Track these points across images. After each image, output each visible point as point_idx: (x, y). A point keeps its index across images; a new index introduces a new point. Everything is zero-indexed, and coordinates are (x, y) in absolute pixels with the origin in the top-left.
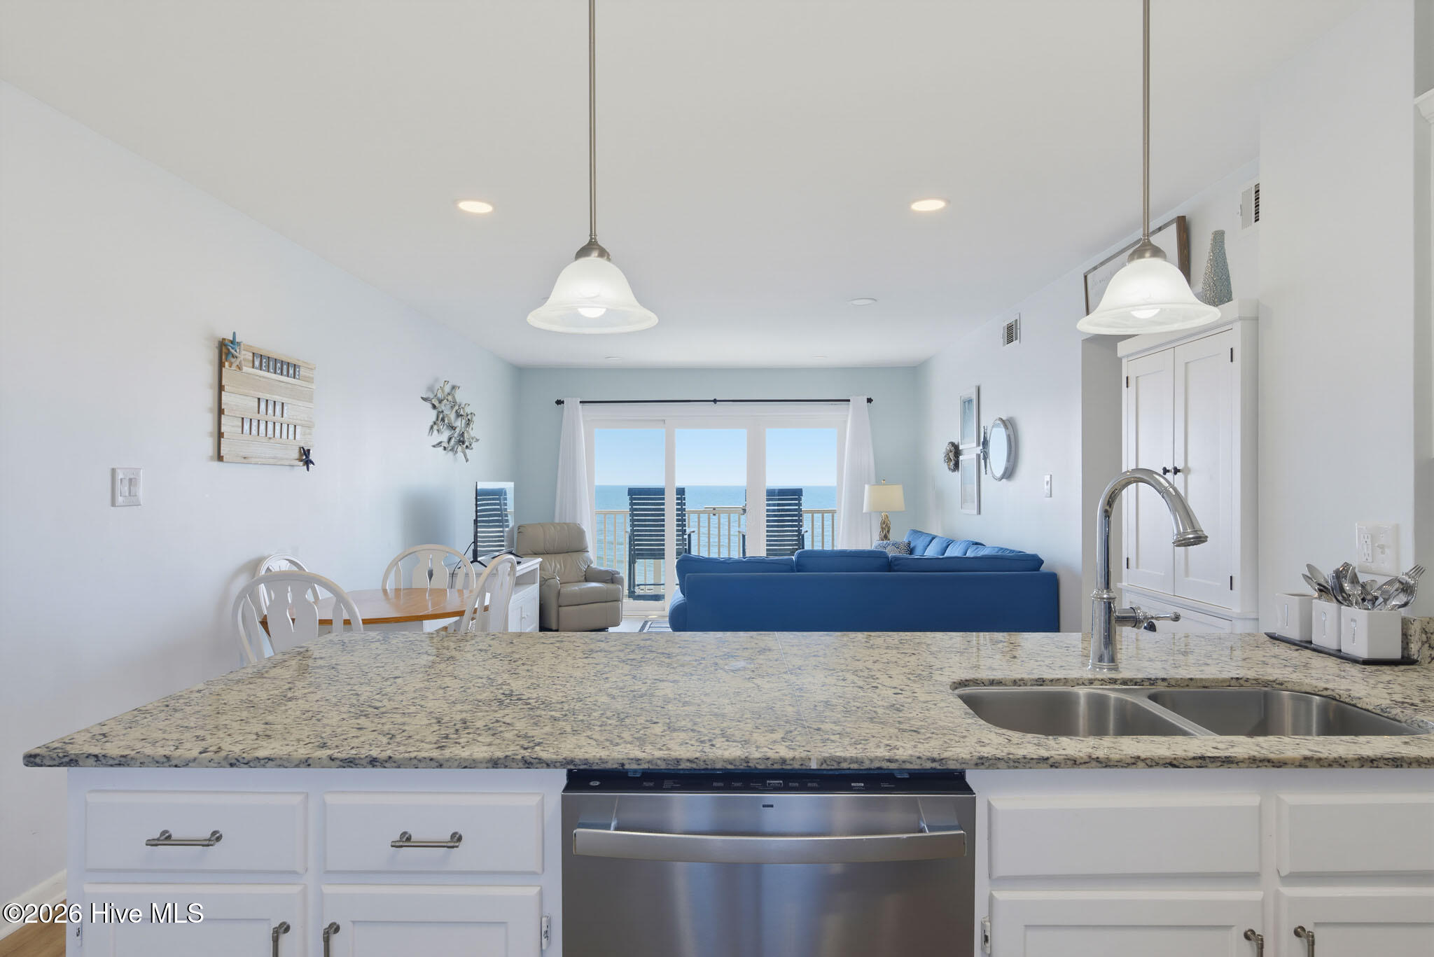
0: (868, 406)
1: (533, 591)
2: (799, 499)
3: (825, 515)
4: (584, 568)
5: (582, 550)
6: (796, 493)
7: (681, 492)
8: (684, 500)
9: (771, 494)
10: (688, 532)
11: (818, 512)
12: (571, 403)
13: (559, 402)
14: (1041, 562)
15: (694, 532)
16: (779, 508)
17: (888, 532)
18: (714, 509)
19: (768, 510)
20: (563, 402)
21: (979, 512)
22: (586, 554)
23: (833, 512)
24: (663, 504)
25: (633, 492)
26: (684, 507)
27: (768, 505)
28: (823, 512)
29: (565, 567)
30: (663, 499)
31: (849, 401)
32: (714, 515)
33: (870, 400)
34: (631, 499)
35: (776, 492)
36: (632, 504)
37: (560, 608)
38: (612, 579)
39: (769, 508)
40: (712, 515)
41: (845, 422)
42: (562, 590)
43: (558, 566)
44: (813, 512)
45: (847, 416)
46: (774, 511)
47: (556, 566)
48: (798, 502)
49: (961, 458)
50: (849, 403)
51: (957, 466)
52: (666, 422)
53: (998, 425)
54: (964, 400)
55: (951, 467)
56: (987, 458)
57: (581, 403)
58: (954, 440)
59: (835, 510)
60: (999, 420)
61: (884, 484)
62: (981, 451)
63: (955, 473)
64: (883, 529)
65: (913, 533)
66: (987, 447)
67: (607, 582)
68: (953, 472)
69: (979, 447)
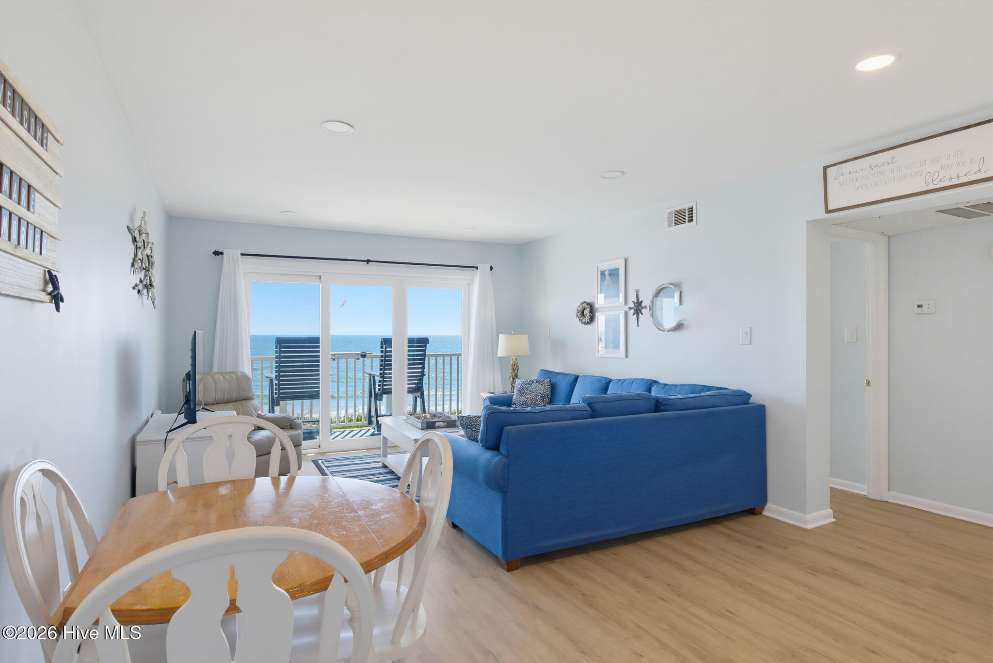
0: (491, 272)
2: (425, 347)
3: (453, 357)
5: (250, 397)
6: (425, 341)
9: (411, 342)
11: (447, 355)
12: (231, 254)
13: (217, 253)
14: (750, 396)
16: (414, 353)
17: (518, 371)
19: (409, 355)
20: (222, 253)
21: (628, 356)
22: (254, 402)
23: (458, 355)
24: (318, 352)
25: (282, 342)
27: (409, 351)
28: (451, 356)
30: (318, 347)
31: (477, 268)
33: (491, 268)
34: (280, 347)
35: (415, 340)
36: (279, 352)
38: (291, 425)
39: (409, 353)
41: (473, 283)
44: (436, 356)
45: (475, 279)
46: (413, 355)
48: (424, 348)
49: (597, 314)
50: (475, 269)
51: (592, 319)
52: (321, 277)
53: (669, 288)
54: (603, 269)
55: (584, 320)
56: (640, 314)
57: (242, 254)
58: (588, 300)
59: (460, 355)
60: (668, 284)
61: (514, 334)
62: (630, 309)
63: (588, 326)
64: (513, 369)
65: (546, 373)
66: (641, 305)
67: (286, 428)
68: (585, 325)
69: (627, 306)
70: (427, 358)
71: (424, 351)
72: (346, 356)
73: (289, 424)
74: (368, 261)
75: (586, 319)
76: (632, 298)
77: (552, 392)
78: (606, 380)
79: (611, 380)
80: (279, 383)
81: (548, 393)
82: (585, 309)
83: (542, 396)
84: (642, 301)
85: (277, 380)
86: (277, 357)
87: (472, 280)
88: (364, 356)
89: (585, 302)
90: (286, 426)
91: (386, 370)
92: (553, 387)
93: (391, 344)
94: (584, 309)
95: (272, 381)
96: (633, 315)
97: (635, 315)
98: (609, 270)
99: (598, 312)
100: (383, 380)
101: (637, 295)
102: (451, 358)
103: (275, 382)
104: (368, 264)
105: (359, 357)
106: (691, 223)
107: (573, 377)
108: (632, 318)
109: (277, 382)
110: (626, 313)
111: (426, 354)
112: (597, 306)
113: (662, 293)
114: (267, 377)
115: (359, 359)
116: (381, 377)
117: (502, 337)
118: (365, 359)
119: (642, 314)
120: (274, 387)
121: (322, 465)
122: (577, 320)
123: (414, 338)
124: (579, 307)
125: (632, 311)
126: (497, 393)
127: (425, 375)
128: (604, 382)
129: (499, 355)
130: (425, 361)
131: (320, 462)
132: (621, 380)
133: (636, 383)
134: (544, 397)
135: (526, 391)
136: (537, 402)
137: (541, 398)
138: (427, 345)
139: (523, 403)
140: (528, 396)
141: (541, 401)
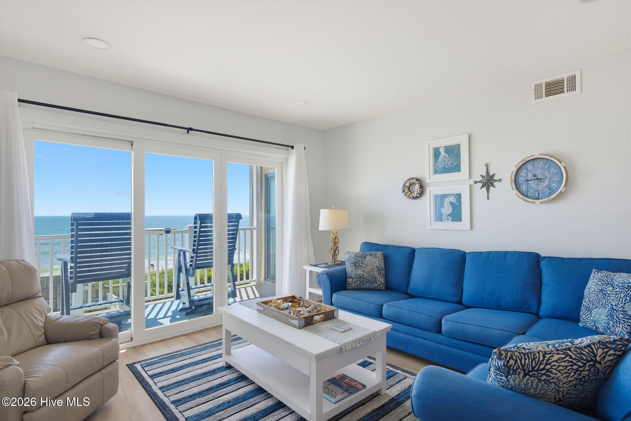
2: (238, 222)
9: (230, 217)
16: (231, 228)
21: (472, 228)
22: (39, 301)
25: (79, 219)
27: (228, 226)
33: (305, 148)
46: (231, 230)
48: (237, 224)
49: (428, 189)
50: (290, 148)
51: (423, 194)
52: (134, 144)
53: (542, 160)
55: (412, 195)
56: (491, 188)
60: (540, 155)
61: (334, 209)
62: (476, 182)
63: (418, 200)
65: (370, 245)
66: (492, 179)
67: (92, 337)
68: (415, 199)
69: (471, 180)
70: (238, 232)
71: (237, 226)
73: (98, 331)
74: (189, 129)
75: (415, 194)
76: (480, 172)
78: (458, 252)
79: (465, 253)
80: (76, 265)
81: (383, 265)
82: (412, 185)
84: (494, 176)
85: (72, 262)
86: (72, 236)
87: (287, 159)
88: (168, 232)
89: (412, 178)
90: (93, 335)
91: (200, 246)
92: (388, 260)
93: (212, 219)
95: (65, 263)
96: (481, 188)
97: (485, 188)
98: (444, 147)
99: (429, 187)
100: (196, 256)
101: (487, 168)
102: (245, 231)
103: (70, 265)
104: (188, 132)
105: (163, 232)
106: (572, 93)
107: (409, 250)
108: (480, 191)
109: (72, 265)
110: (470, 187)
111: (239, 228)
112: (427, 182)
114: (59, 259)
115: (162, 235)
116: (194, 253)
117: (324, 211)
118: (168, 234)
119: (494, 187)
120: (69, 271)
121: (143, 373)
122: (403, 195)
123: (233, 214)
124: (405, 182)
125: (480, 184)
127: (236, 249)
128: (458, 255)
129: (321, 228)
130: (237, 236)
131: (138, 366)
134: (380, 269)
135: (361, 265)
136: (375, 275)
137: (377, 271)
138: (240, 220)
139: (360, 277)
140: (364, 270)
141: (379, 274)
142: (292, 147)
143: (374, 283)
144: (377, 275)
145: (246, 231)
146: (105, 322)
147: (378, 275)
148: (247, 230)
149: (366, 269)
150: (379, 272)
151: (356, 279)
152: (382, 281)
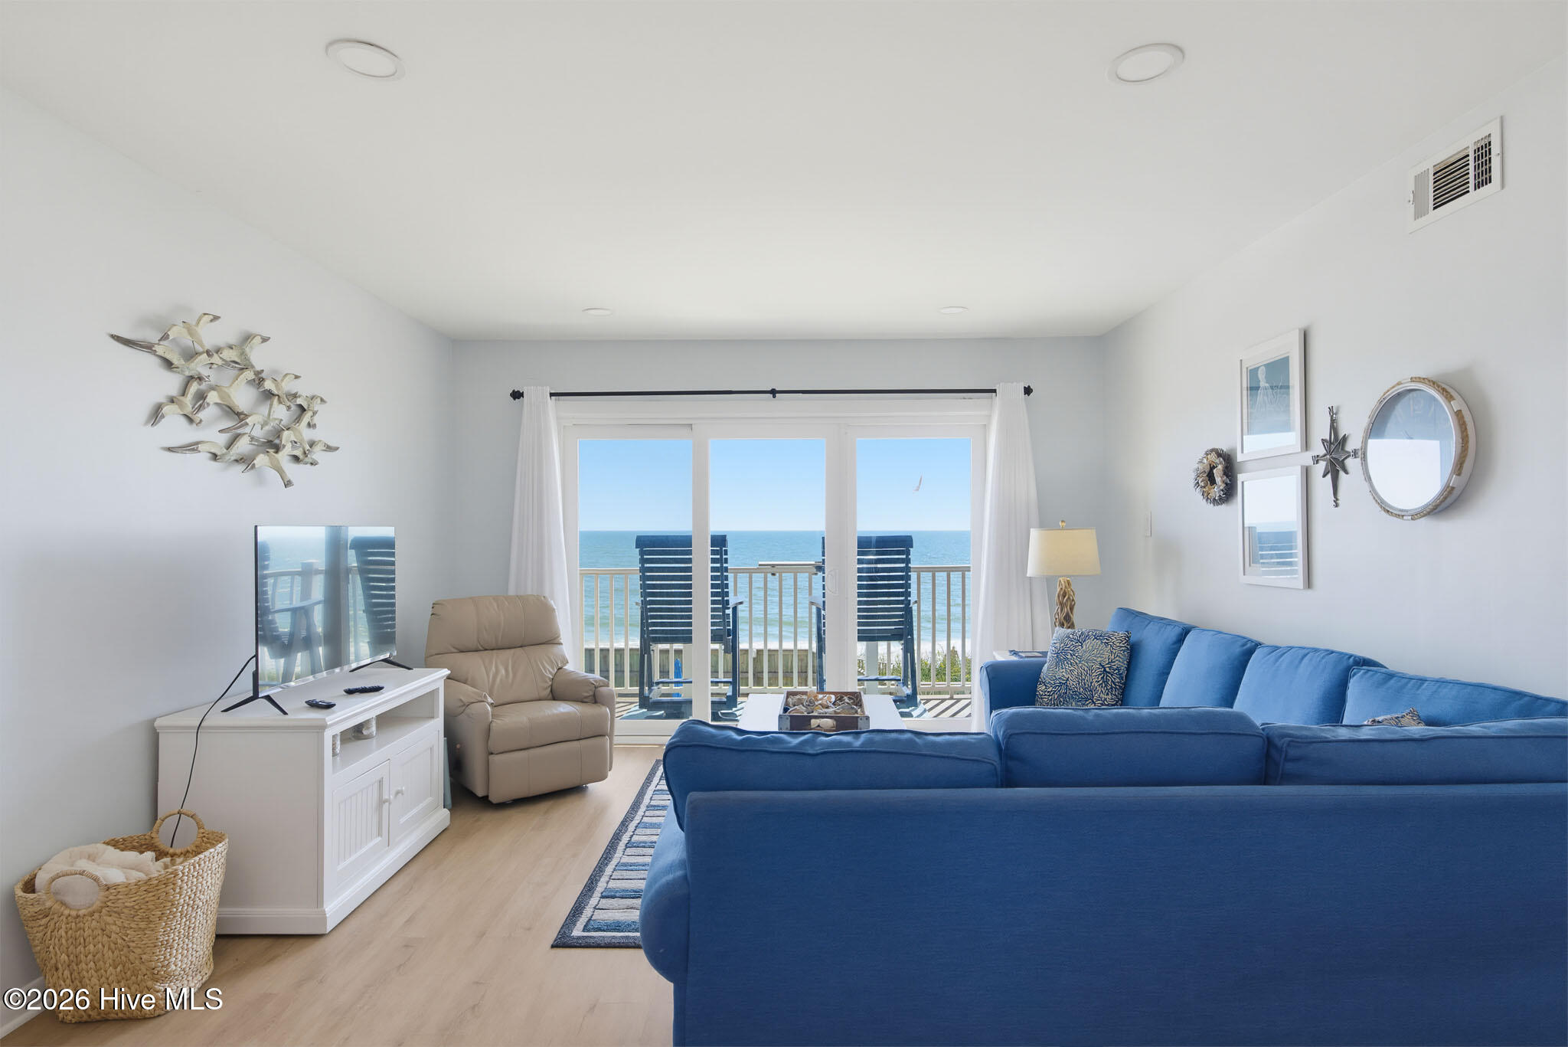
0: (1025, 399)
1: (431, 734)
2: (908, 553)
4: (549, 672)
5: (552, 641)
6: (902, 544)
7: (719, 542)
8: (726, 554)
9: (864, 544)
10: (731, 605)
12: (535, 394)
13: (517, 395)
15: (741, 603)
17: (1072, 609)
18: (773, 566)
19: (862, 570)
20: (522, 395)
21: (1309, 583)
22: (556, 649)
26: (725, 565)
27: (860, 561)
28: (949, 571)
29: (515, 675)
30: (689, 552)
32: (773, 574)
33: (1028, 391)
34: (642, 553)
36: (643, 561)
37: (491, 757)
38: (594, 695)
39: (861, 566)
40: (769, 575)
41: (985, 428)
42: (494, 724)
43: (503, 672)
45: (989, 417)
46: (868, 570)
47: (497, 671)
48: (903, 556)
49: (1241, 477)
50: (990, 394)
51: (1229, 492)
52: (694, 427)
53: (1414, 394)
54: (1251, 364)
55: (1212, 495)
56: (1342, 474)
57: (552, 395)
58: (1224, 447)
59: (968, 569)
60: (1413, 380)
61: (1063, 529)
62: (1317, 460)
63: (1223, 507)
64: (1062, 605)
65: (1131, 616)
66: (1343, 449)
67: (585, 700)
68: (1218, 504)
69: (1308, 452)
70: (913, 575)
71: (907, 561)
72: (796, 569)
73: (591, 693)
74: (773, 392)
75: (1216, 491)
76: (1321, 430)
77: (1129, 663)
78: (1244, 645)
79: (1257, 645)
81: (1121, 663)
82: (1214, 467)
83: (1105, 670)
84: (1345, 438)
87: (985, 417)
88: (820, 566)
89: (1212, 450)
90: (586, 697)
92: (1133, 651)
94: (1212, 468)
96: (1324, 476)
97: (1329, 476)
98: (1265, 365)
99: (1243, 472)
101: (1333, 421)
104: (774, 397)
107: (1177, 630)
108: (1322, 485)
110: (1307, 472)
111: (912, 566)
112: (1240, 458)
113: (1399, 409)
117: (1034, 533)
119: (1346, 472)
122: (1197, 494)
124: (1201, 462)
125: (1322, 465)
126: (1023, 655)
128: (1237, 650)
129: (1028, 575)
132: (1277, 648)
133: (1311, 660)
134: (1109, 673)
135: (1069, 657)
136: (1091, 683)
137: (1101, 674)
138: (911, 549)
139: (1060, 683)
140: (1072, 668)
141: (1101, 682)
142: (994, 391)
143: (1086, 701)
144: (1096, 685)
145: (951, 573)
146: (601, 684)
147: (1100, 685)
148: (953, 571)
149: (1076, 667)
150: (1103, 678)
151: (1051, 688)
152: (1106, 699)
